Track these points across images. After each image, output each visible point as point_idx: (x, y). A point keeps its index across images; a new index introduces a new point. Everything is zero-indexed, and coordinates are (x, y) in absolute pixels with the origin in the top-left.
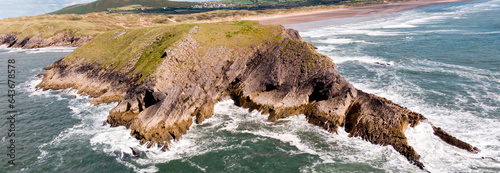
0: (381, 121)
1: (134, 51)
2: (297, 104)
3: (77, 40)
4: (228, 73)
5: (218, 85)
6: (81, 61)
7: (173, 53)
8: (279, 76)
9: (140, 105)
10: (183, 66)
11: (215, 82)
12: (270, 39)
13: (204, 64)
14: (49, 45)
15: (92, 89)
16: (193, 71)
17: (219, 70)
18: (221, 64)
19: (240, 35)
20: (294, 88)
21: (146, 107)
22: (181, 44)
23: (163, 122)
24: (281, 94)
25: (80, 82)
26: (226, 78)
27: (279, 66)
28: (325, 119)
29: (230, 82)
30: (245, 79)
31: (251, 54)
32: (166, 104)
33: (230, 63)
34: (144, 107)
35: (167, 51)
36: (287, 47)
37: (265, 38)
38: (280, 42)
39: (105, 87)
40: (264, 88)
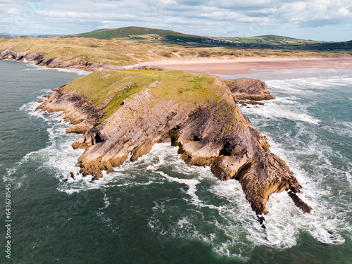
0: (257, 180)
1: (109, 93)
2: (208, 155)
3: (90, 64)
4: (170, 122)
5: (159, 130)
6: (73, 92)
7: (128, 104)
8: (205, 131)
9: (92, 140)
10: (135, 114)
11: (157, 127)
12: (212, 99)
13: (151, 114)
14: (68, 66)
15: (74, 117)
16: (141, 119)
17: (163, 119)
18: (166, 115)
19: (189, 92)
20: (210, 143)
21: (97, 142)
22: (136, 97)
23: (101, 157)
24: (200, 145)
25: (68, 109)
26: (167, 125)
27: (210, 122)
28: (223, 171)
29: (171, 128)
30: (183, 127)
31: (193, 109)
32: (107, 144)
33: (174, 114)
34: (94, 142)
35: (125, 101)
36: (221, 108)
37: (209, 97)
38: (219, 102)
39: (83, 118)
40: (193, 138)
